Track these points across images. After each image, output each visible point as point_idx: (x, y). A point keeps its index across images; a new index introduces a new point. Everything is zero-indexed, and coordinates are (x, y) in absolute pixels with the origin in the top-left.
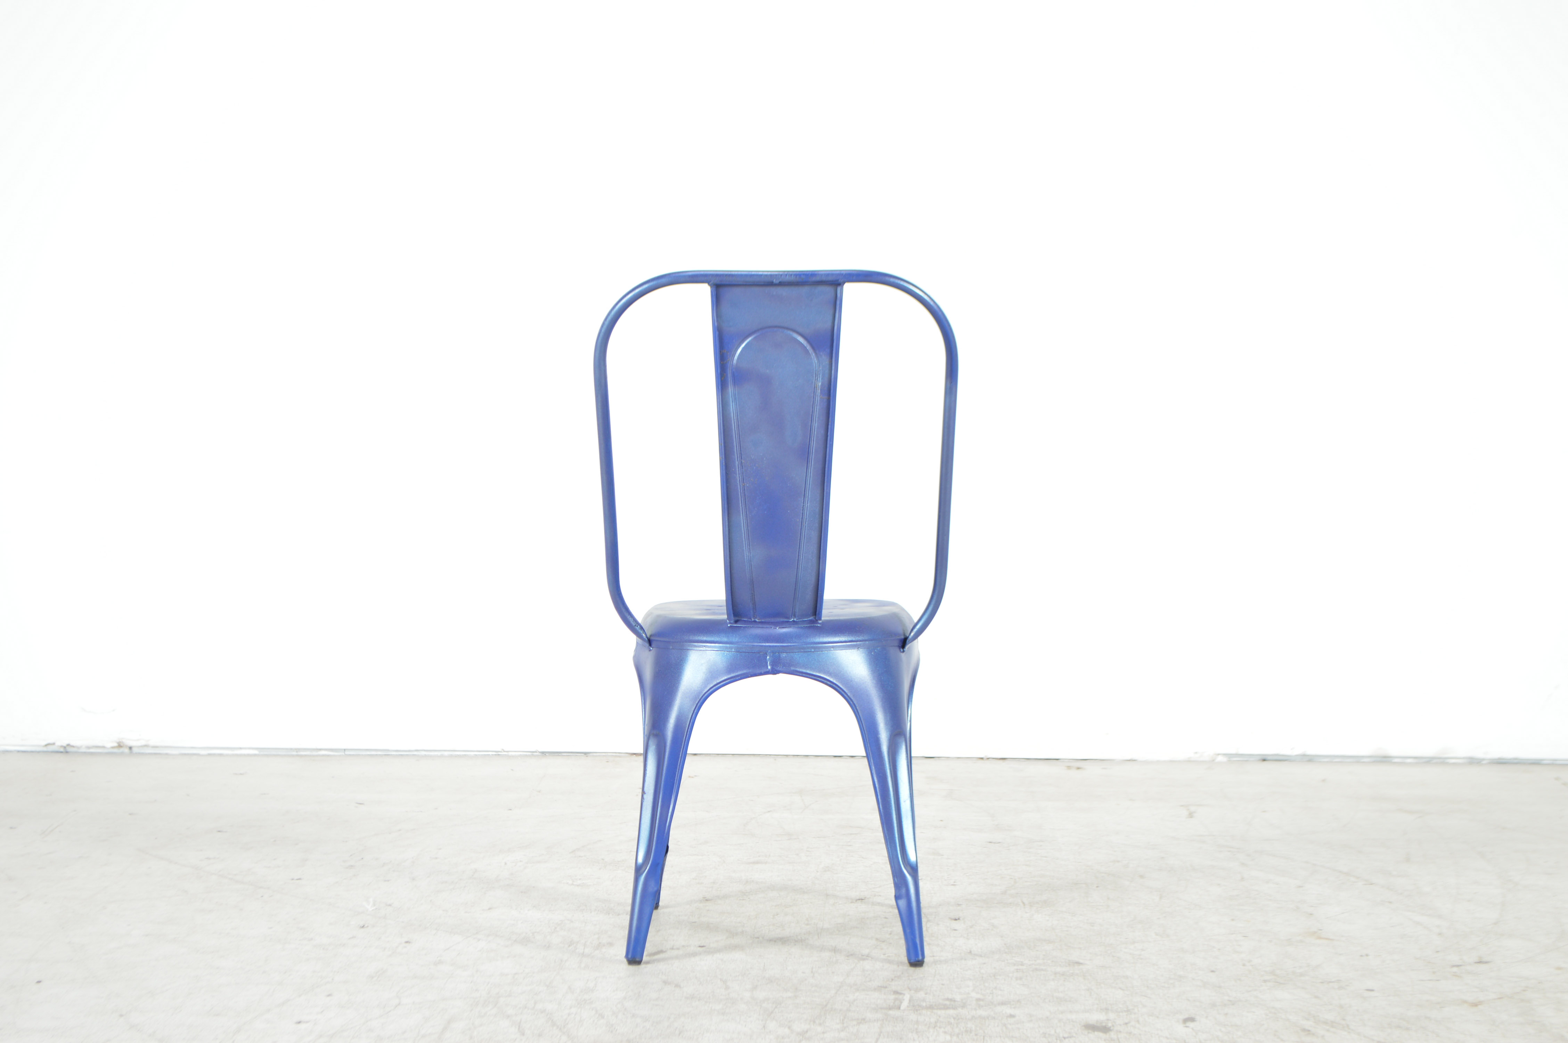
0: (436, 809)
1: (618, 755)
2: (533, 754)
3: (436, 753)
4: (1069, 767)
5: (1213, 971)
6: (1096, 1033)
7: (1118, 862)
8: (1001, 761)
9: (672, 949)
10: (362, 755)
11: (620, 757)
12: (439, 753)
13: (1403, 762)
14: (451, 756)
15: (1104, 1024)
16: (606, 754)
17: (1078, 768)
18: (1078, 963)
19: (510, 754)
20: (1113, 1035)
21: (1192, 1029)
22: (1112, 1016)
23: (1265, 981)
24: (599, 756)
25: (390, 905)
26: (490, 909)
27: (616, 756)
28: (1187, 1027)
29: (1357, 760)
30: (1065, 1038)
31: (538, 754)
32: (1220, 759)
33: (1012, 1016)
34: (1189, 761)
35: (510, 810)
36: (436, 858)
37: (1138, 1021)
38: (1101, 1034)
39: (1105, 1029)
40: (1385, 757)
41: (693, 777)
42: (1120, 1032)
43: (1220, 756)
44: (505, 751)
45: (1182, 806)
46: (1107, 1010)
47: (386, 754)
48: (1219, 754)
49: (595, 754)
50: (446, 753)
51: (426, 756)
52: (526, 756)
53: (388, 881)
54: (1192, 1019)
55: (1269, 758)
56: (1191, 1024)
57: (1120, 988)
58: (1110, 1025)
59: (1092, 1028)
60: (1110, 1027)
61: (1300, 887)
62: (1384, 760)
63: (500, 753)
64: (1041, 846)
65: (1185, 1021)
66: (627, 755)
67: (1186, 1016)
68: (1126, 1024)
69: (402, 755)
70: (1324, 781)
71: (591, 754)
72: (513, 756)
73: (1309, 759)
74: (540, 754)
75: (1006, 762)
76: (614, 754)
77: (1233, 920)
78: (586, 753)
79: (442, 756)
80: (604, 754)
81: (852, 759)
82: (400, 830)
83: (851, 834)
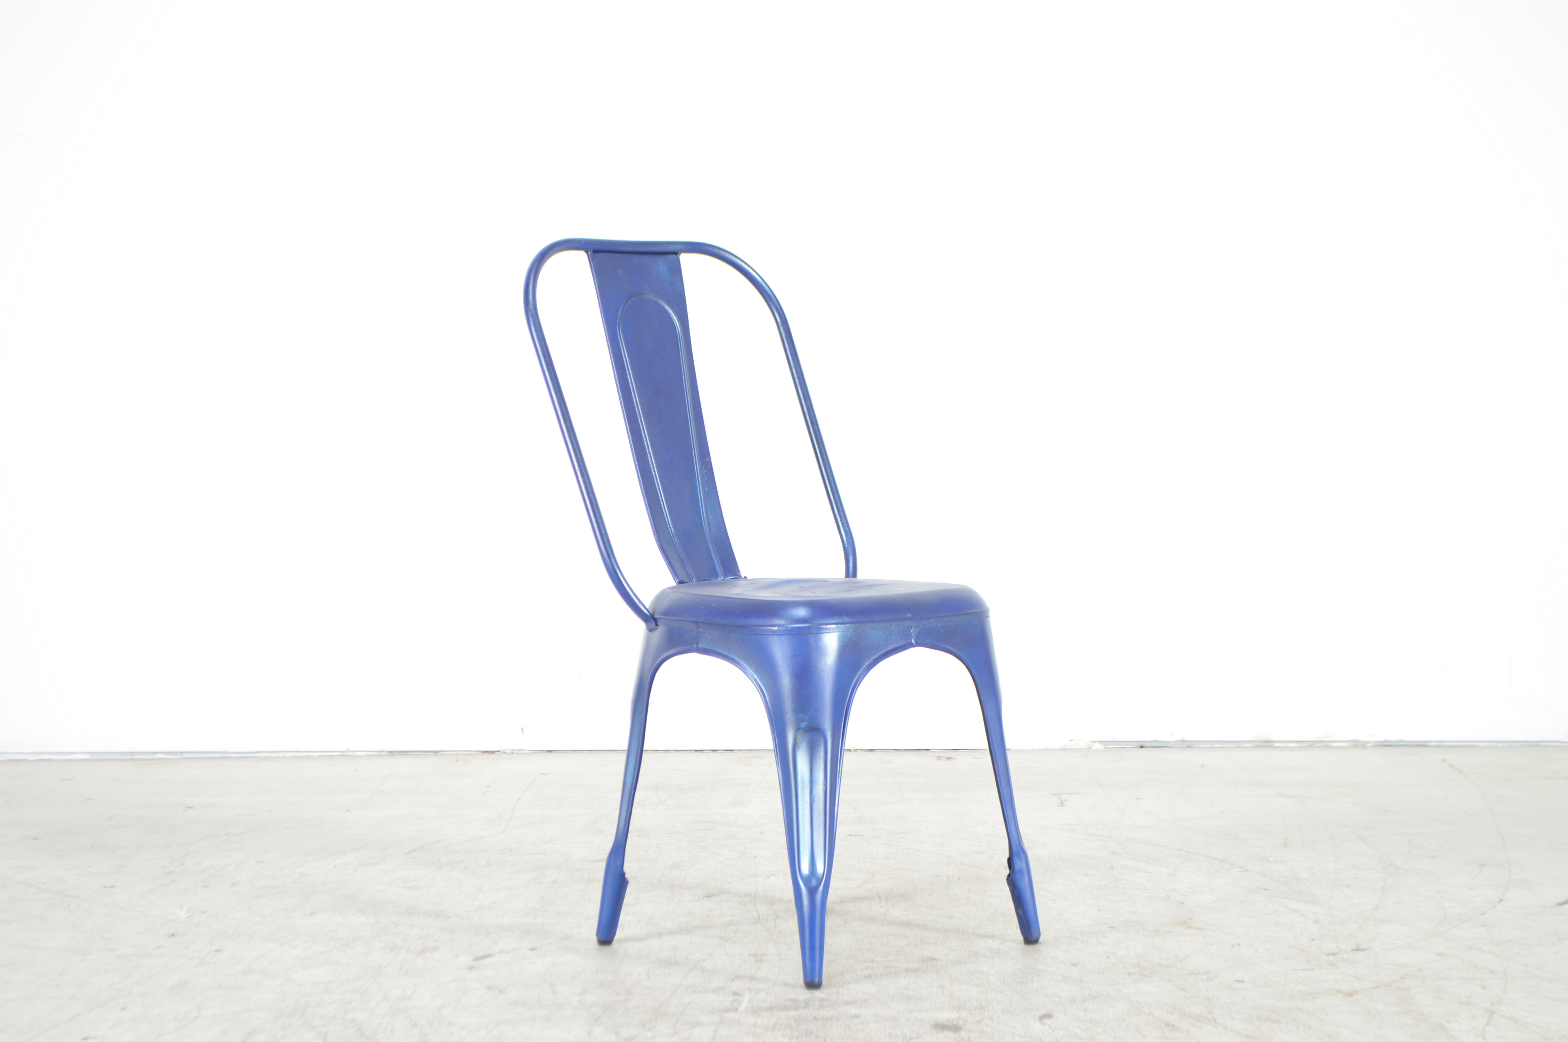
0: (270, 811)
1: (469, 753)
2: (380, 754)
3: (278, 755)
4: (939, 758)
5: (1074, 965)
6: (946, 1032)
7: (983, 853)
8: (870, 752)
9: (501, 952)
10: (200, 758)
11: (471, 755)
12: (281, 755)
13: (1285, 746)
14: (294, 757)
15: (955, 1023)
16: (457, 752)
17: (949, 759)
18: (933, 959)
19: (356, 754)
20: (963, 1034)
21: (1049, 1026)
22: (964, 1014)
23: (1129, 974)
24: (449, 754)
25: (205, 912)
26: (312, 914)
27: (467, 754)
28: (1043, 1024)
29: (1238, 745)
30: (911, 1039)
31: (384, 753)
32: (1096, 746)
33: (857, 1016)
34: (1064, 749)
35: (348, 811)
36: (262, 862)
37: (992, 1019)
38: (951, 1034)
39: (956, 1028)
40: (1267, 742)
41: (545, 774)
42: (972, 1031)
43: (1096, 743)
44: (350, 752)
45: (1053, 794)
46: (959, 1008)
47: (225, 757)
48: (1095, 742)
49: (445, 753)
50: (288, 755)
51: (266, 758)
52: (372, 755)
53: (207, 887)
54: (1049, 1016)
55: (1147, 745)
56: (1048, 1022)
57: (976, 985)
58: (961, 1023)
59: (941, 1027)
60: (962, 1026)
61: (1171, 875)
62: (1266, 744)
63: (345, 754)
64: (903, 838)
65: (1042, 1018)
66: (478, 753)
67: (1043, 1012)
68: (979, 1022)
69: (242, 757)
70: (1202, 766)
71: (441, 753)
72: (359, 757)
73: (1188, 745)
74: (387, 754)
75: (874, 753)
76: (465, 752)
77: (1099, 911)
78: (435, 752)
79: (284, 757)
80: (454, 753)
81: (714, 753)
82: (228, 834)
83: (705, 830)
